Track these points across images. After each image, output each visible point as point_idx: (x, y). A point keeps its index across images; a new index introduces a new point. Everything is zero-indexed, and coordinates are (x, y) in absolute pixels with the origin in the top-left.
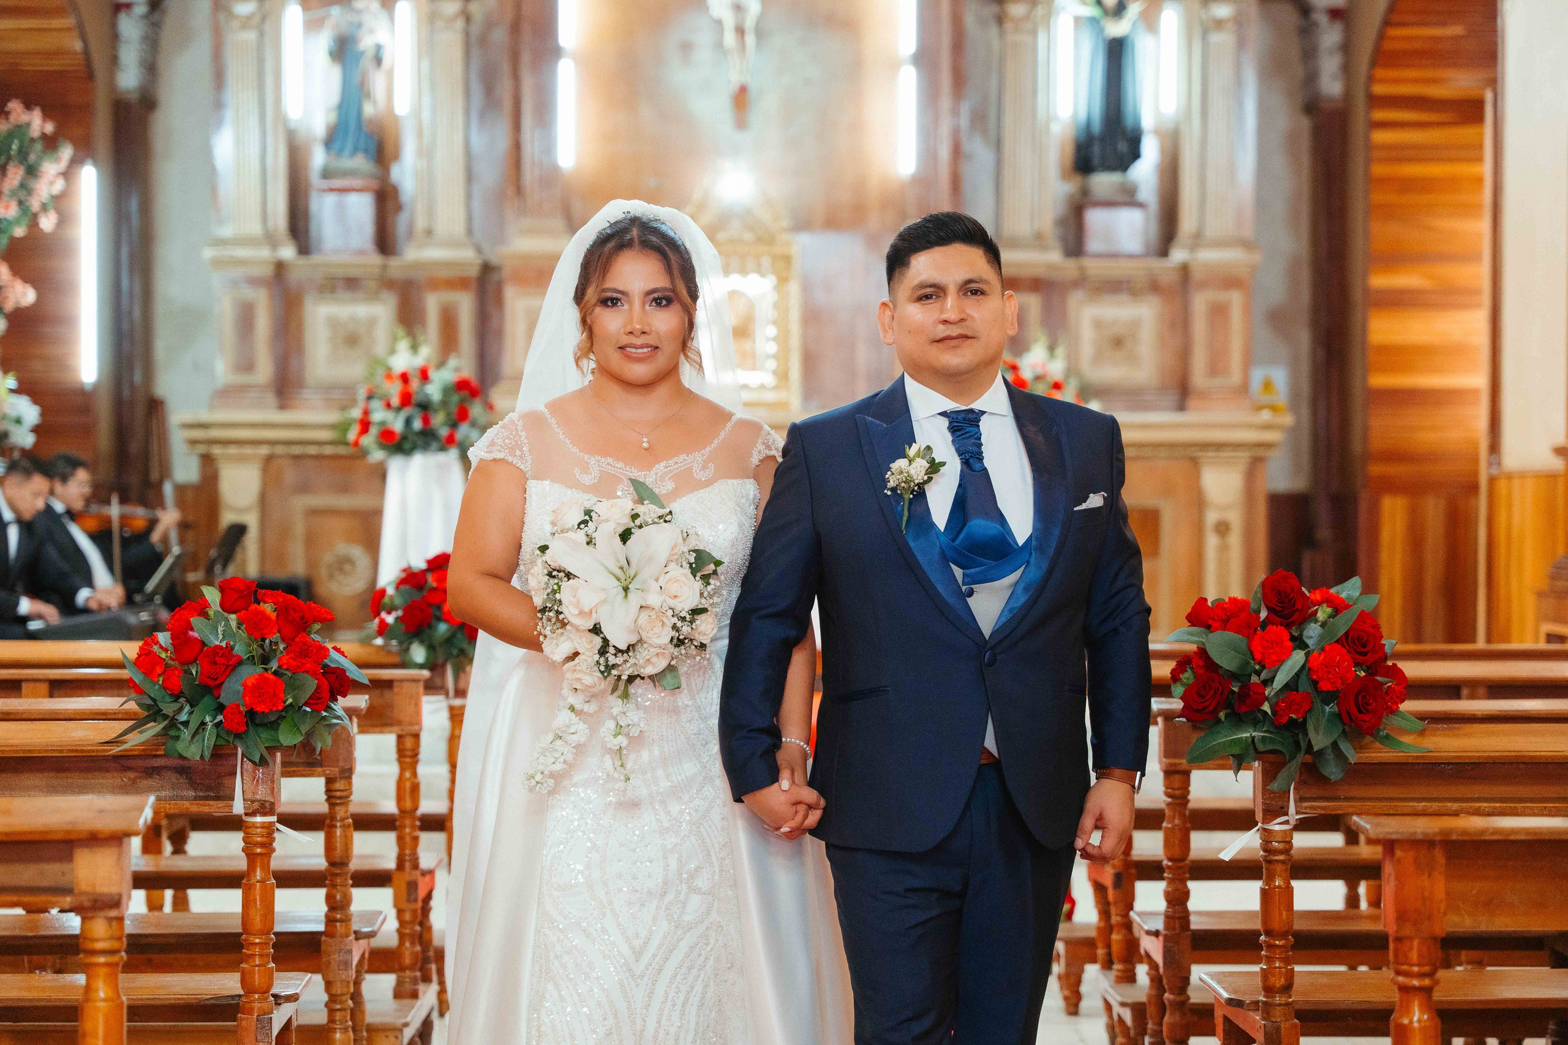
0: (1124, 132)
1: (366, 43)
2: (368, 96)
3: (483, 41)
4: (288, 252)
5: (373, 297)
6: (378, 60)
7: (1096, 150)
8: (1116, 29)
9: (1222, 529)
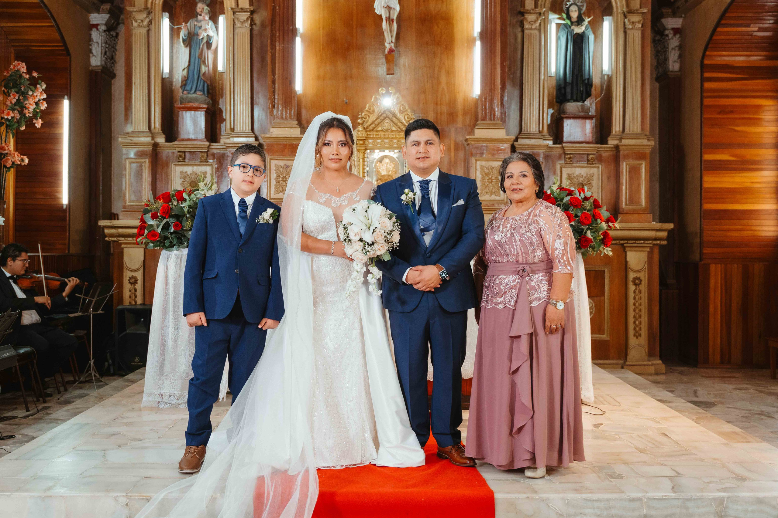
0: (583, 81)
1: (203, 35)
2: (204, 62)
3: (261, 34)
4: (161, 140)
5: (204, 162)
6: (209, 45)
7: (568, 90)
8: (578, 30)
9: (637, 282)
